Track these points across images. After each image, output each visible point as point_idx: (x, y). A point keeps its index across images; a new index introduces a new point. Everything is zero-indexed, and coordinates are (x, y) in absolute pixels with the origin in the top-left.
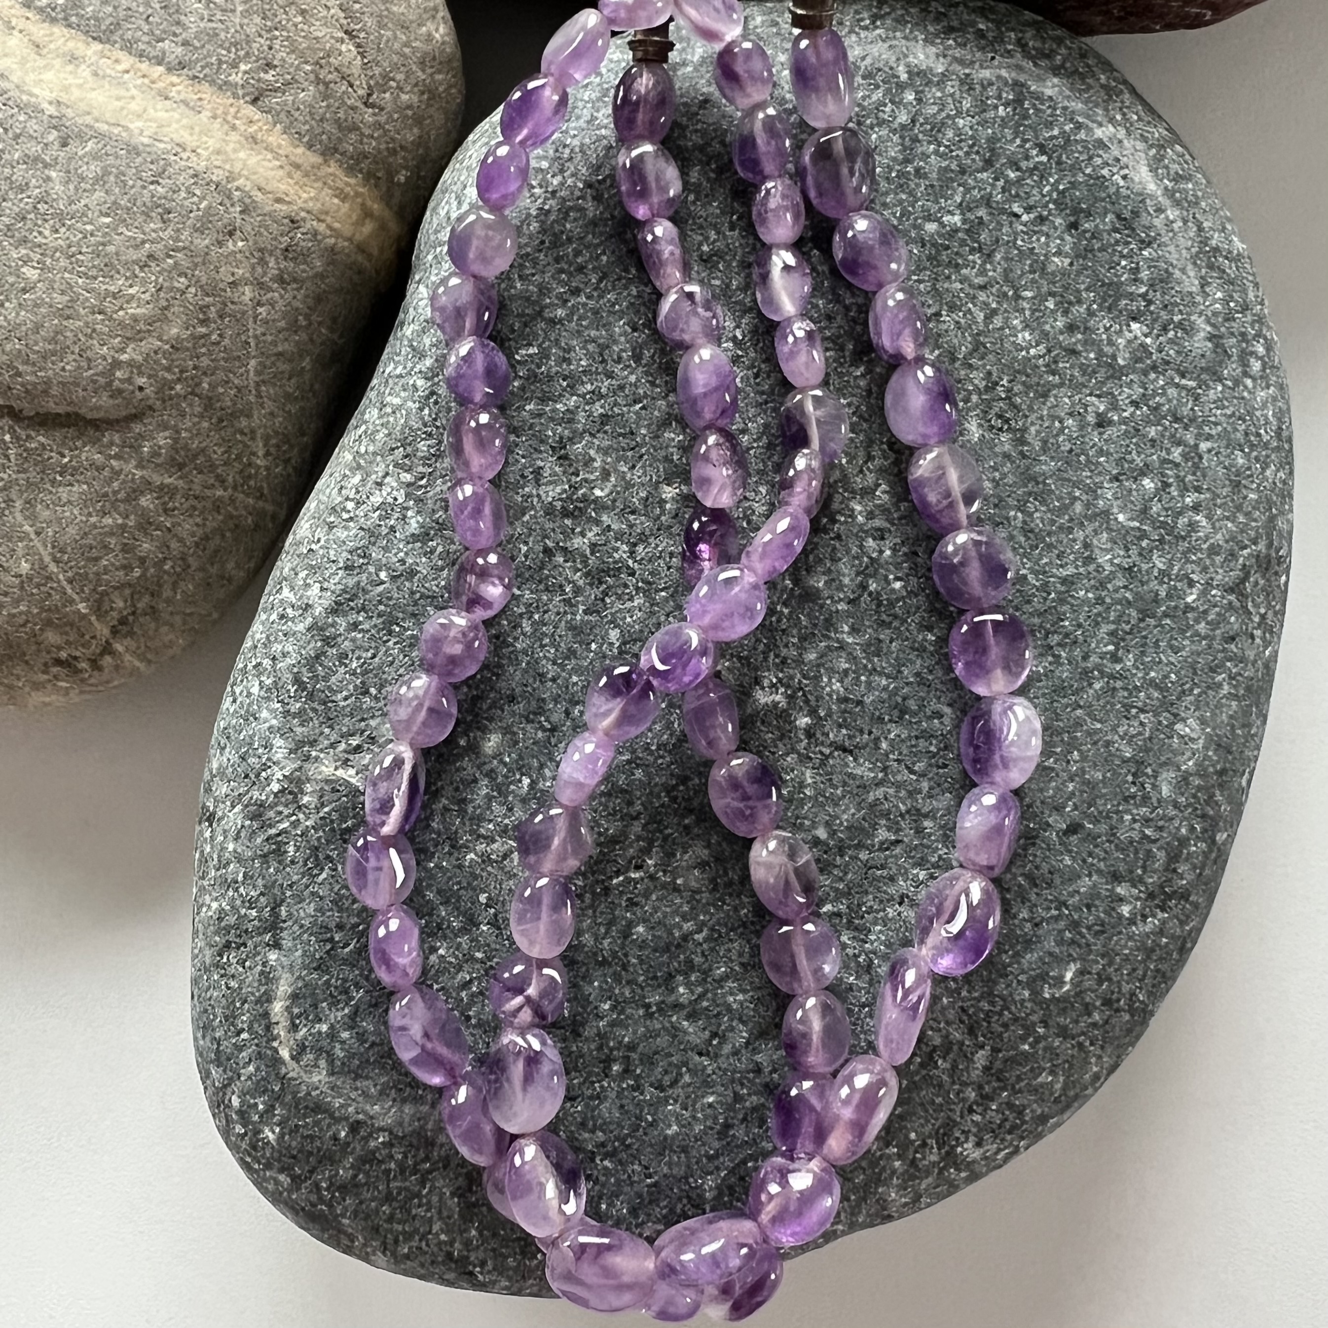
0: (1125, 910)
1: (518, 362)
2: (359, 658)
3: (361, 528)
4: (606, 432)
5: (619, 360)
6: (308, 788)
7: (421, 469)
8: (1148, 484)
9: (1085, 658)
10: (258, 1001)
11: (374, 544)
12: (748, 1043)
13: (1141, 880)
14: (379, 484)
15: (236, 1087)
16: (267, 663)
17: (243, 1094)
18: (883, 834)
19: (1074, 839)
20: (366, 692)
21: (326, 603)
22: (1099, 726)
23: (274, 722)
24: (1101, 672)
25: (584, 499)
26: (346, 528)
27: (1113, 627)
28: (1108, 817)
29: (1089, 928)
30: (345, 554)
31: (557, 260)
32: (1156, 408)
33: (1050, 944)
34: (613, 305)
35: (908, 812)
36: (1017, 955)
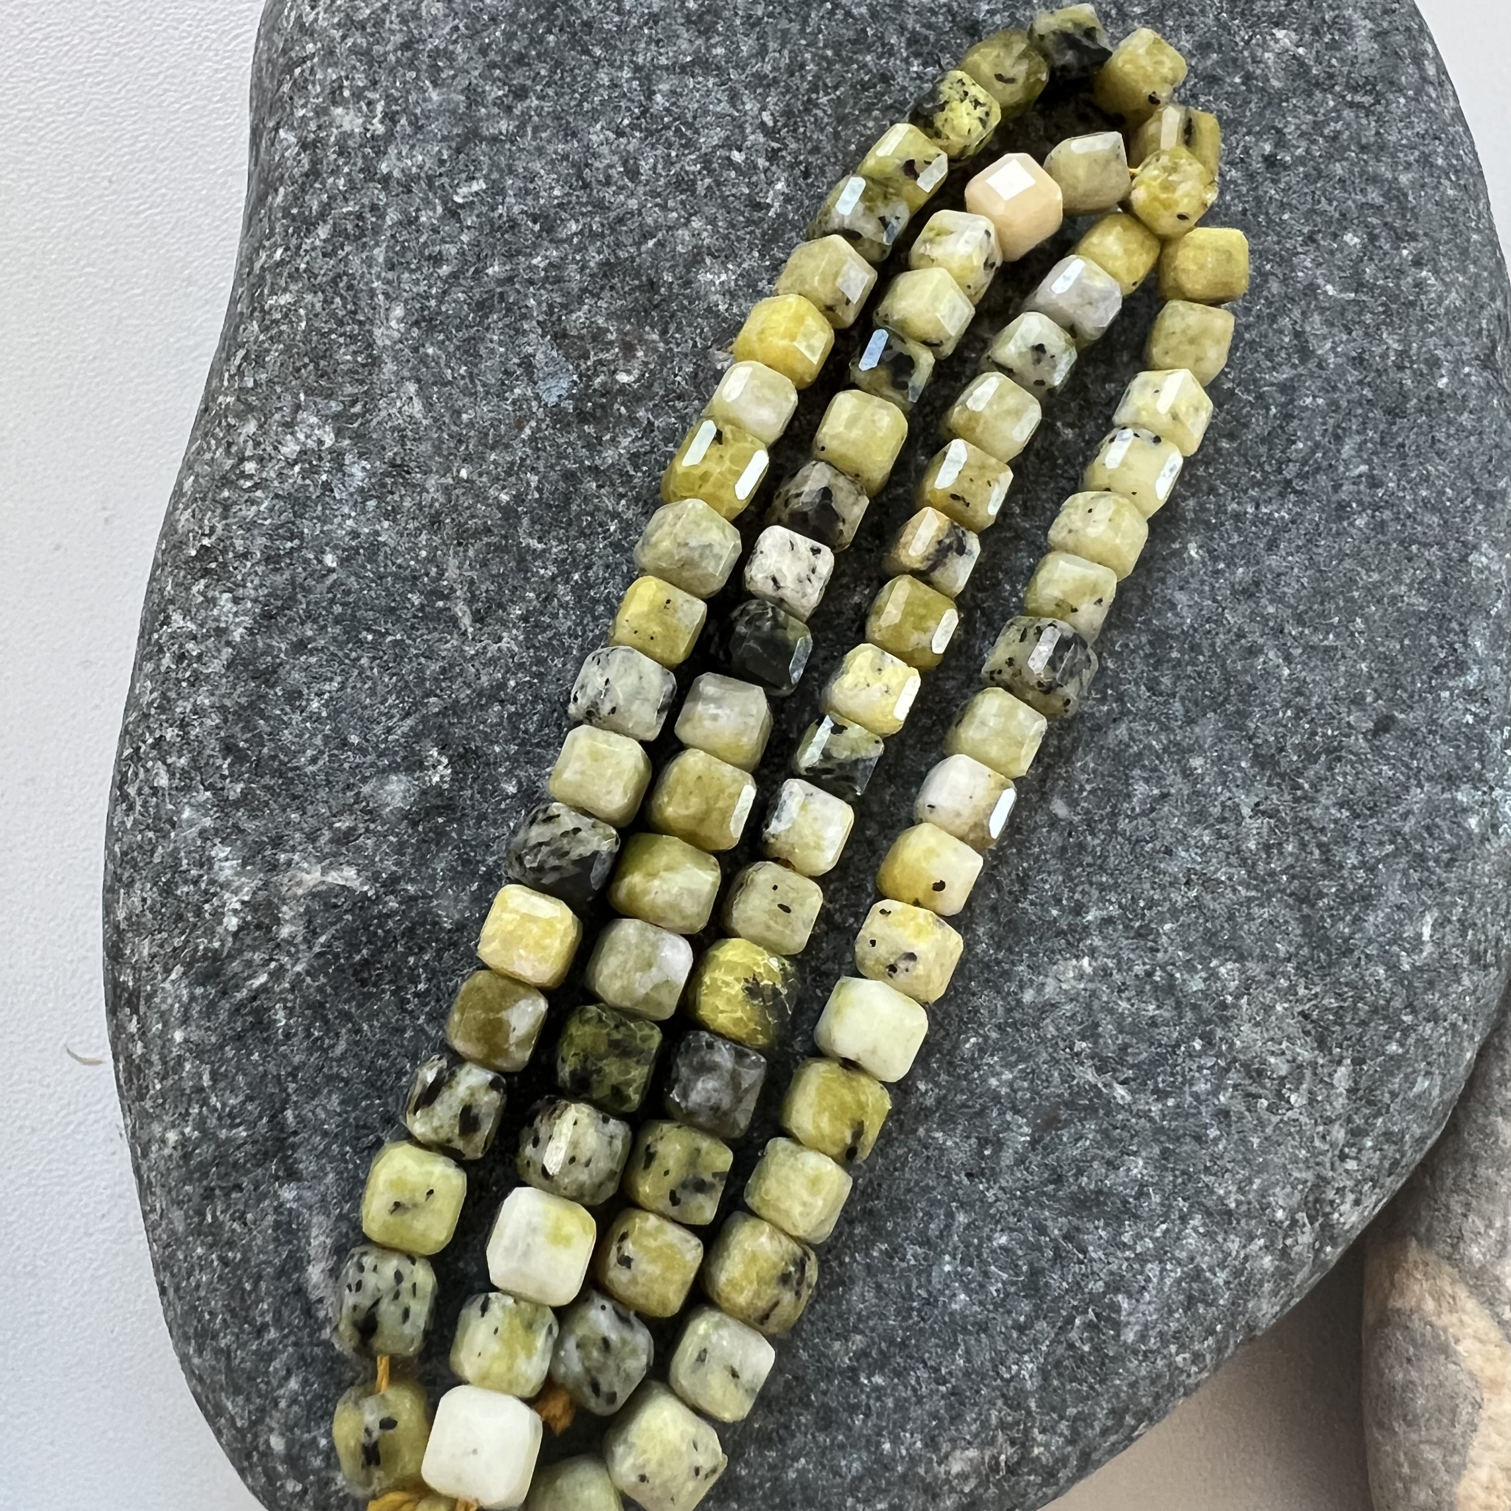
0: (1473, 822)
1: (462, 206)
2: (320, 694)
3: (277, 496)
4: (612, 288)
5: (608, 182)
6: (286, 912)
7: (349, 389)
8: (1351, 239)
9: (1337, 487)
10: (282, 1273)
11: (302, 516)
12: (1034, 1143)
13: (1481, 778)
14: (289, 426)
15: (274, 1420)
16: (171, 734)
17: (287, 1429)
18: (1140, 789)
19: (1387, 739)
20: (345, 744)
21: (248, 621)
22: (1376, 576)
23: (208, 822)
24: (1360, 503)
25: (605, 392)
26: (252, 502)
27: (1358, 439)
28: (1422, 700)
29: (1437, 860)
30: (262, 541)
31: (484, 51)
32: (1335, 138)
33: (1393, 893)
34: (580, 104)
35: (1165, 749)
36: (1357, 919)
